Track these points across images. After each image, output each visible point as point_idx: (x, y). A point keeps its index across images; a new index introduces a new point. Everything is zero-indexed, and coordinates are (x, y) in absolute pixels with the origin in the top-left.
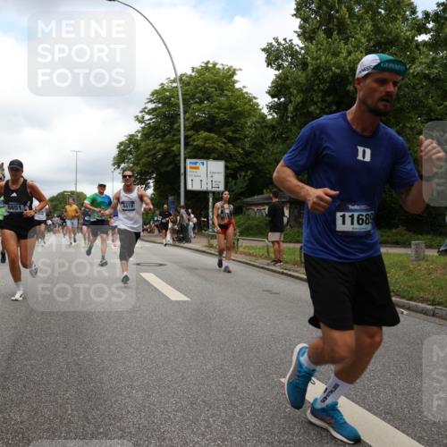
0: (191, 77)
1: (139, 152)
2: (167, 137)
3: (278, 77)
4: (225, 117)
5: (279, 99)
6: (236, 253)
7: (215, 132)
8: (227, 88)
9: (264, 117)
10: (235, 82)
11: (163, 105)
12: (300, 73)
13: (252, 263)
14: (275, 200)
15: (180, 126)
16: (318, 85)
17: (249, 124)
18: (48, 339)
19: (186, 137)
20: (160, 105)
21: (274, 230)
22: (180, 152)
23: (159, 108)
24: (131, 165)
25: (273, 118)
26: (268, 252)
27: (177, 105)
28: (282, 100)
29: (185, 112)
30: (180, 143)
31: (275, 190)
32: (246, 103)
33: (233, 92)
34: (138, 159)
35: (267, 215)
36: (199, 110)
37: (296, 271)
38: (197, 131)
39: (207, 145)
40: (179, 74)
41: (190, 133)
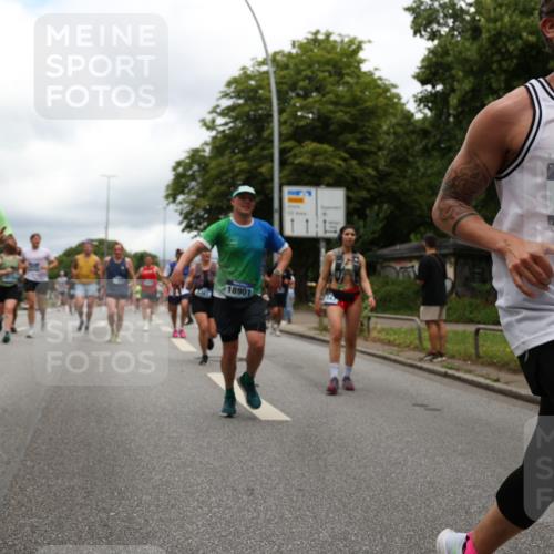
0: (290, 55)
1: (206, 177)
2: (252, 152)
3: (432, 51)
4: (346, 118)
5: (434, 87)
6: (366, 340)
7: (329, 143)
8: (348, 71)
9: (408, 116)
10: (361, 61)
11: (246, 101)
12: (467, 44)
13: (393, 357)
14: (430, 251)
15: (272, 134)
16: (499, 62)
17: (385, 128)
18: (59, 481)
19: (283, 152)
20: (241, 101)
21: (428, 302)
22: (272, 176)
23: (240, 105)
24: (194, 197)
25: (425, 118)
26: (420, 338)
27: (268, 101)
28: (439, 87)
29: (281, 111)
30: (272, 161)
31: (429, 234)
32: (380, 95)
33: (358, 77)
34: (205, 187)
35: (417, 277)
36: (302, 108)
37: (470, 372)
38: (300, 142)
39: (316, 164)
40: (271, 51)
41: (289, 144)
